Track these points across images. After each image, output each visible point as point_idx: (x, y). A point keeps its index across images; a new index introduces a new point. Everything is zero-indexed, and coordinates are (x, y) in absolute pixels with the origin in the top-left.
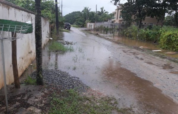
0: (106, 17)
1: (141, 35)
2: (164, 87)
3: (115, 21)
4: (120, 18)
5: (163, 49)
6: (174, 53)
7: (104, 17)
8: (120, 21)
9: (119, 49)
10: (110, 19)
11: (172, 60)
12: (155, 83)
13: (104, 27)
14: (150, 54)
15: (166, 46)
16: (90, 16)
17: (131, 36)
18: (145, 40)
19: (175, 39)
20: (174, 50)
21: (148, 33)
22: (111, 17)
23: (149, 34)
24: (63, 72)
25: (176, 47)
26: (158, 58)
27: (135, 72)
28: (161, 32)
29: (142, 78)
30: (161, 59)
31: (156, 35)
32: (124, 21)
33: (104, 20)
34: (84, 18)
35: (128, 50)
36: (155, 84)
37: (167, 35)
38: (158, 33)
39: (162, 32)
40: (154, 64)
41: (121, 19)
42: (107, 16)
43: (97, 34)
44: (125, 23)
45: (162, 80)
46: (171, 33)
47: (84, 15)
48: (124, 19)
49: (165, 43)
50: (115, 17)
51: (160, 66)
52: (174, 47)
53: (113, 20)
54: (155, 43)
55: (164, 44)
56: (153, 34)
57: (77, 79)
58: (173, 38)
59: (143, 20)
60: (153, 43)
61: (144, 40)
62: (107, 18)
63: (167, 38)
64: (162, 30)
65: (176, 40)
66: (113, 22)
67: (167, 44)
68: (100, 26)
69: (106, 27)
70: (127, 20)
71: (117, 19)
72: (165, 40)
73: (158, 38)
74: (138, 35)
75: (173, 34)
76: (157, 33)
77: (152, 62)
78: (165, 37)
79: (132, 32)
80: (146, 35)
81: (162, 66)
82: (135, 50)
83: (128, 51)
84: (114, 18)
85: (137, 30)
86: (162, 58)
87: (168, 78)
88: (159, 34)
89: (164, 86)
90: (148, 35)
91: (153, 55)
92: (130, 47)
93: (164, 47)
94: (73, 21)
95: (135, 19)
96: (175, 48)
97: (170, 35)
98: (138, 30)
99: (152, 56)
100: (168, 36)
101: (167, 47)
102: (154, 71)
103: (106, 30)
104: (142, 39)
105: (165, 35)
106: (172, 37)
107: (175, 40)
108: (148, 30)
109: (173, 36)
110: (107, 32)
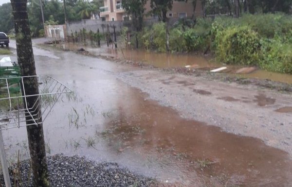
0: (86, 10)
1: (176, 41)
2: (287, 144)
3: (108, 16)
4: (118, 7)
5: (228, 63)
6: (252, 68)
7: (81, 10)
8: (120, 14)
9: (150, 78)
10: (96, 12)
11: (263, 86)
12: (266, 138)
13: (91, 32)
14: (215, 80)
15: (232, 57)
16: (49, 9)
17: (154, 47)
18: (184, 50)
19: (245, 41)
20: (249, 62)
21: (190, 35)
22: (99, 8)
23: (192, 37)
24: (72, 158)
25: (251, 56)
26: (233, 84)
27: (215, 123)
28: (216, 30)
29: (236, 133)
30: (242, 86)
31: (205, 37)
32: (129, 14)
33: (82, 16)
34: (35, 17)
35: (169, 77)
36: (268, 141)
37: (228, 35)
38: (210, 34)
39: (218, 30)
40: (237, 100)
41: (121, 10)
42: (89, 7)
43: (82, 50)
44: (130, 19)
45: (274, 131)
46: (235, 30)
47: (34, 8)
48: (127, 9)
49: (228, 51)
50: (105, 7)
51: (250, 102)
52: (247, 58)
53: (102, 14)
54: (205, 53)
55: (227, 54)
56: (198, 37)
57: (113, 167)
58: (243, 39)
59: (168, 9)
60: (203, 54)
61: (182, 50)
62: (89, 12)
63: (231, 41)
64: (216, 27)
65: (247, 42)
66: (103, 19)
67: (233, 53)
68: (78, 31)
69: (95, 32)
70: (133, 12)
71: (112, 11)
72: (229, 45)
73: (212, 44)
74: (170, 42)
75: (241, 32)
76: (207, 33)
77: (231, 96)
78: (227, 40)
79: (156, 37)
80: (186, 40)
81: (255, 101)
82: (182, 77)
83: (171, 79)
84: (103, 10)
85: (165, 31)
86: (243, 84)
87: (282, 124)
88: (213, 35)
89: (285, 141)
90: (189, 40)
91: (222, 81)
92: (168, 71)
93: (228, 60)
94: (7, 25)
95: (154, 8)
96: (249, 58)
97: (235, 35)
98: (167, 31)
99: (221, 83)
100: (232, 38)
101: (234, 59)
102: (248, 115)
103: (96, 39)
104: (178, 48)
105: (225, 37)
106: (240, 39)
107: (247, 45)
108: (187, 30)
109: (241, 37)
110: (99, 42)
